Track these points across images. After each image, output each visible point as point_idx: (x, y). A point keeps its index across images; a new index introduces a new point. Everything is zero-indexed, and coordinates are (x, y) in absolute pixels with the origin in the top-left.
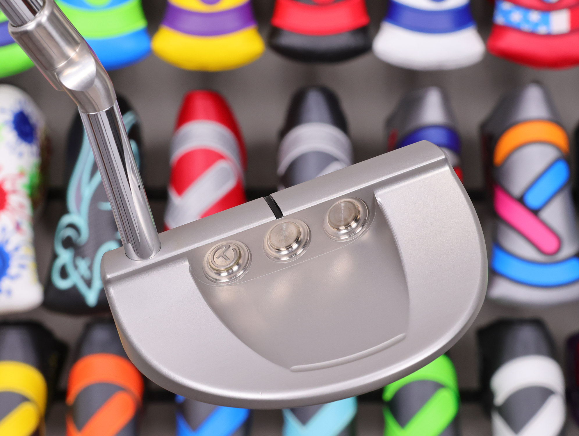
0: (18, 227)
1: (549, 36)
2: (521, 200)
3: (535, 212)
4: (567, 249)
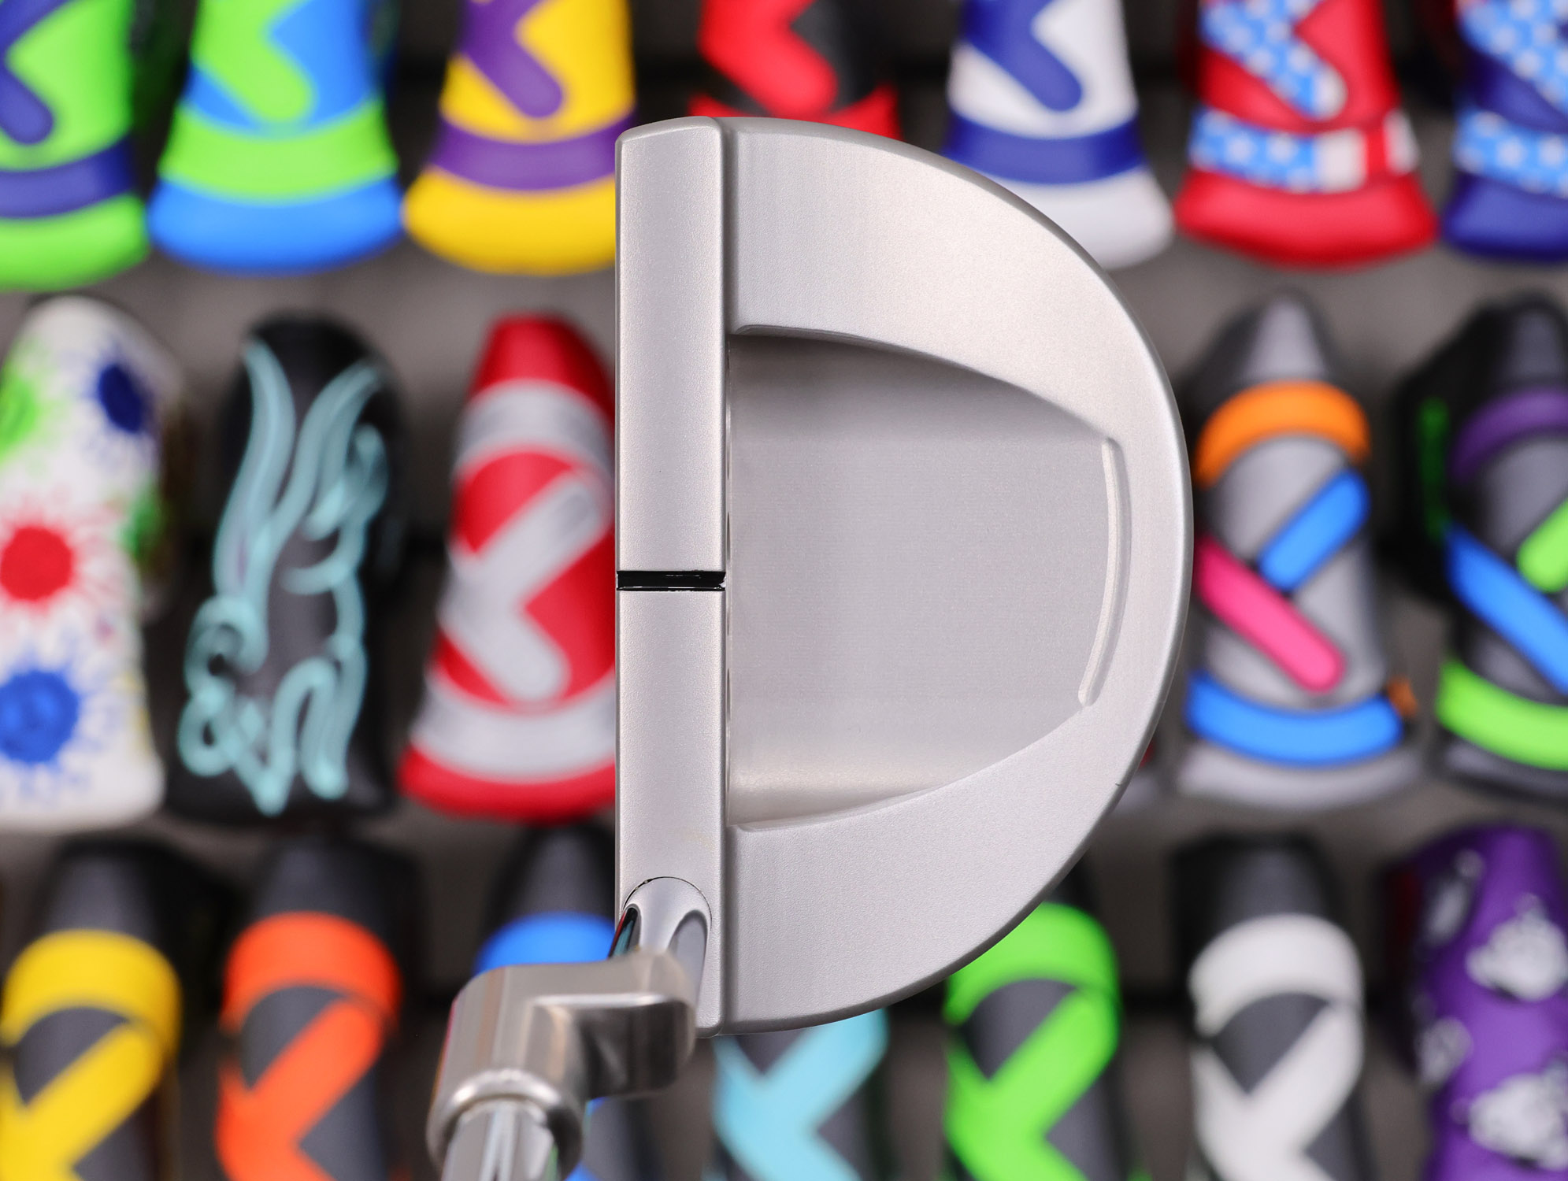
0: (104, 630)
1: (1316, 197)
2: (1254, 568)
3: (1286, 595)
4: (1362, 680)
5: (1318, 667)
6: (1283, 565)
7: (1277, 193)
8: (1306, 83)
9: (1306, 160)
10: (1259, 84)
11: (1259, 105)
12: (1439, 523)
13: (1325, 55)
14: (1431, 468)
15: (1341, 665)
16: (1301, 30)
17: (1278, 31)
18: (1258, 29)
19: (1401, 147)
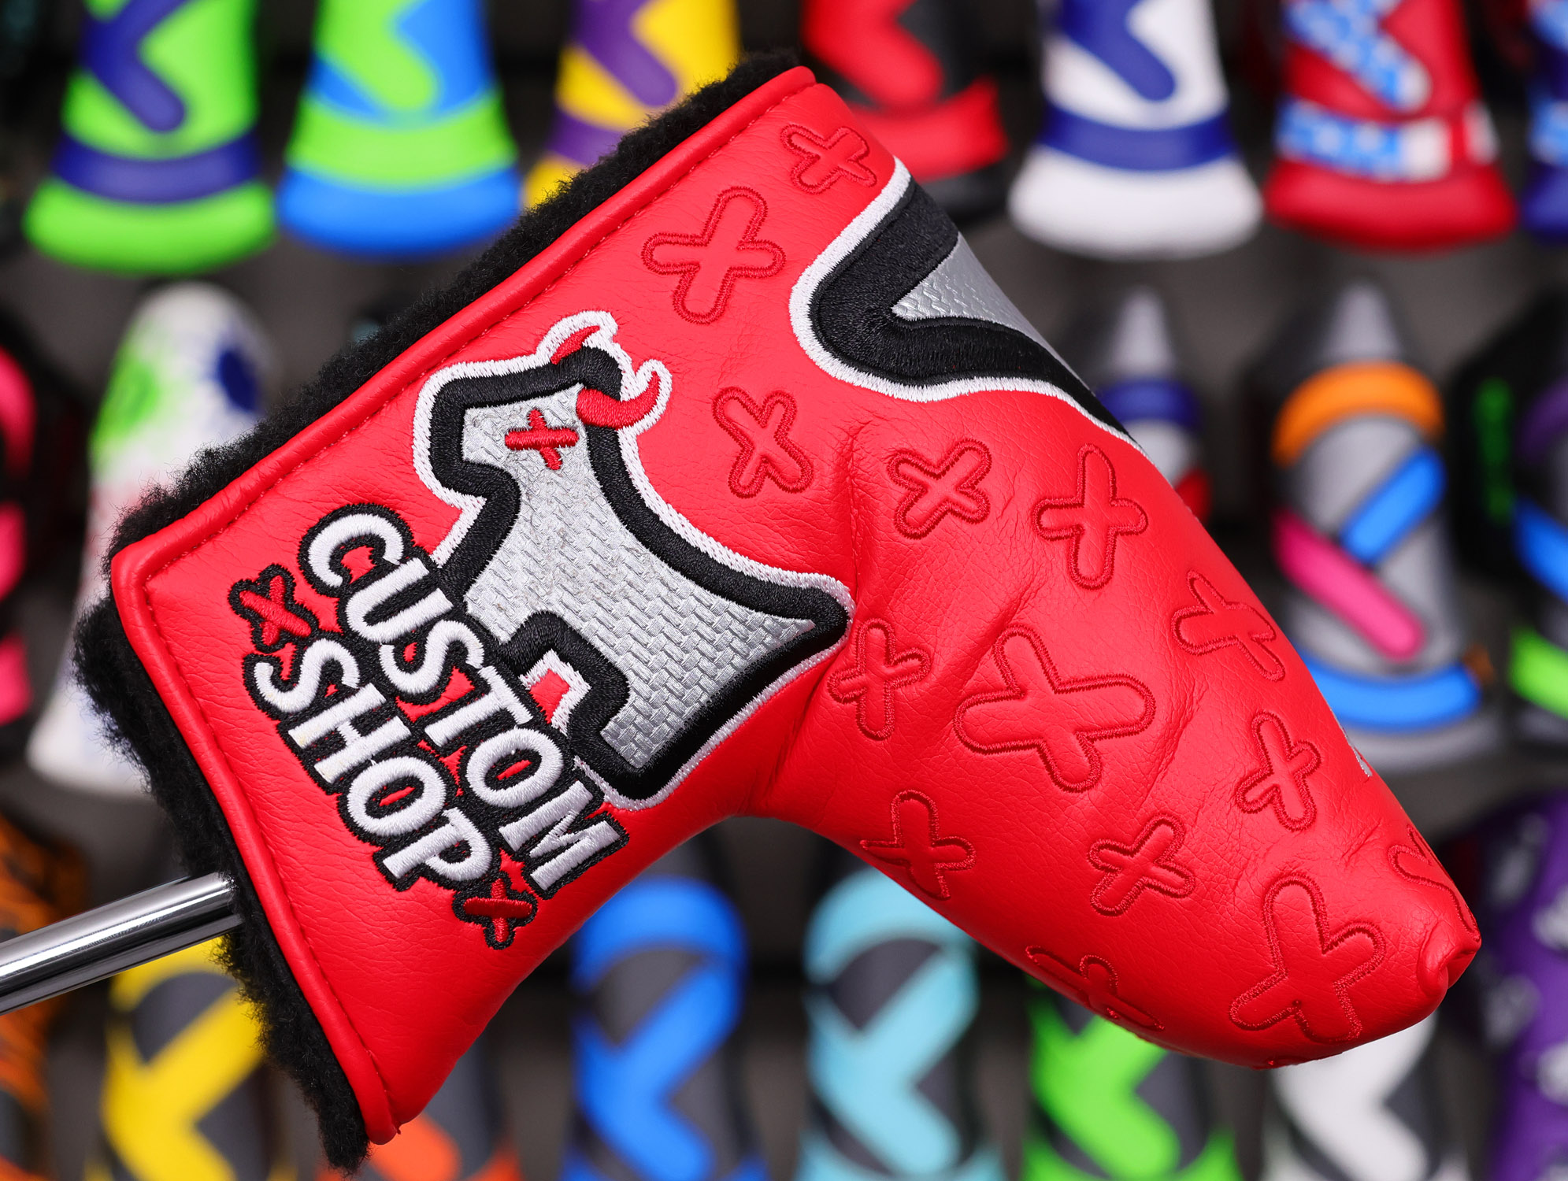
1: (1403, 187)
2: (1339, 540)
3: (1368, 567)
4: (1441, 648)
5: (1399, 636)
6: (1367, 538)
7: (1364, 181)
8: (1391, 76)
9: (1391, 147)
10: (1346, 77)
11: (1344, 96)
12: (1500, 502)
13: (1410, 48)
14: (1494, 448)
15: (1420, 633)
16: (1387, 25)
17: (1363, 25)
18: (1343, 24)
19: (1482, 138)
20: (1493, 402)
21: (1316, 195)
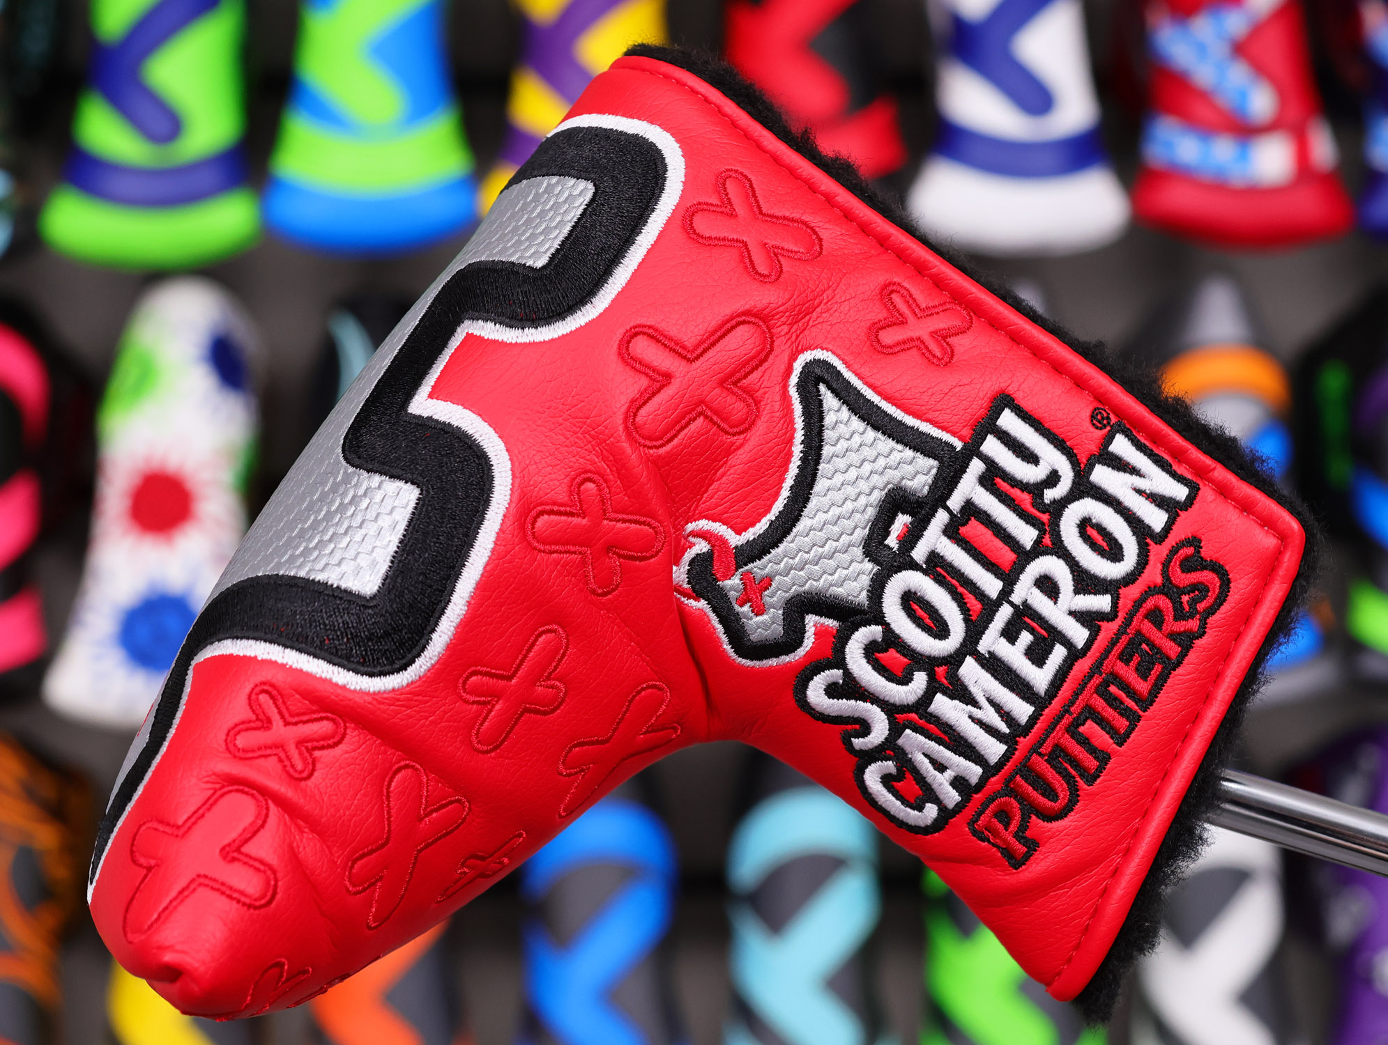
7: (1219, 187)
8: (1243, 95)
9: (1243, 156)
10: (1203, 96)
11: (1201, 111)
12: (1340, 469)
13: (1260, 69)
14: (1334, 420)
16: (1241, 49)
17: (1219, 49)
18: (1201, 49)
19: (1324, 149)
20: (1334, 381)
21: (1177, 199)
